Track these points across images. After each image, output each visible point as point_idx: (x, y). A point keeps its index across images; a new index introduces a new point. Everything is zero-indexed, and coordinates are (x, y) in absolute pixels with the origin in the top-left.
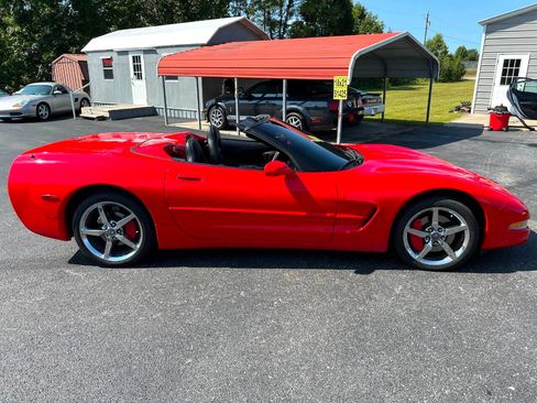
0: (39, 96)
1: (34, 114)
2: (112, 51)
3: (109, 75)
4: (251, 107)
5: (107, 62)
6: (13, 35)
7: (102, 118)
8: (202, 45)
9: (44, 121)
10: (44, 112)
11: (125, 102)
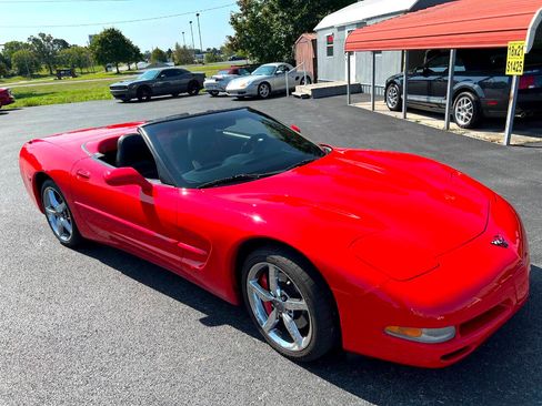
0: (264, 76)
1: (256, 93)
2: (332, 27)
3: (330, 52)
4: (426, 83)
5: (330, 39)
6: (277, 19)
7: (306, 97)
8: (406, 12)
9: (263, 98)
10: (265, 90)
11: (339, 80)
